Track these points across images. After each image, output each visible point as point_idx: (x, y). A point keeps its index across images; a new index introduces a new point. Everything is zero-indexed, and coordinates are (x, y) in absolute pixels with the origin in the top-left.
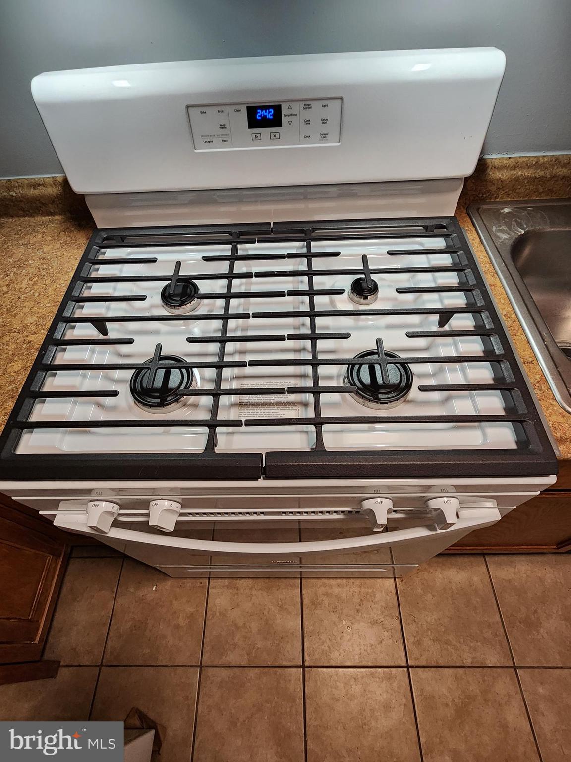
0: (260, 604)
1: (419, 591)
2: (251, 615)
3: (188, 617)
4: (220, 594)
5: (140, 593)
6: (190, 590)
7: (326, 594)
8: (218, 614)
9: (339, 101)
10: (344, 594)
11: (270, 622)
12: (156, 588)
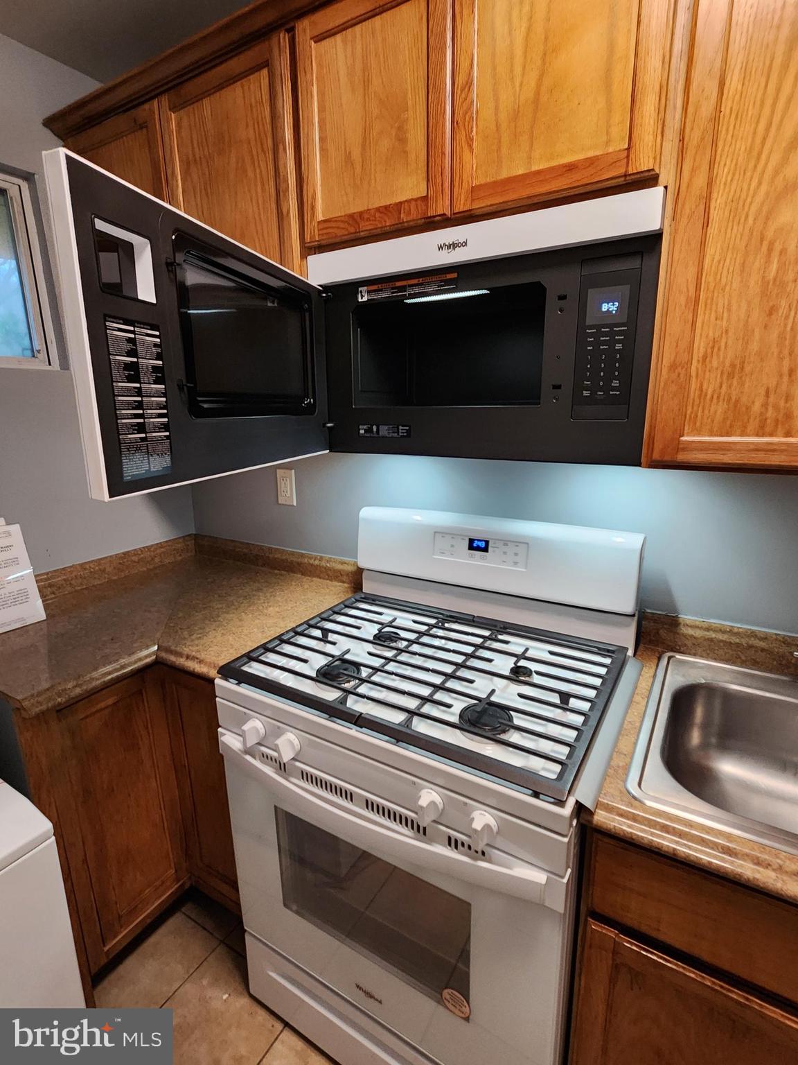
5: (210, 993)
6: (258, 1026)
9: (526, 545)
12: (227, 998)
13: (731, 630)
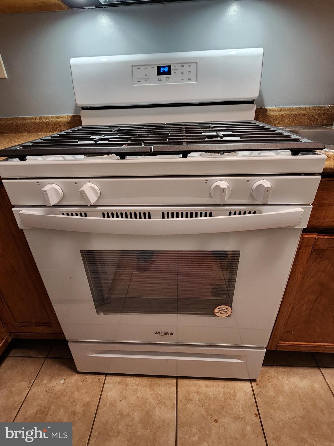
0: (143, 398)
1: (272, 393)
2: (135, 406)
3: (84, 406)
4: (112, 388)
5: (51, 385)
6: (90, 384)
7: (198, 393)
8: (108, 404)
9: (196, 64)
10: (211, 393)
11: (150, 413)
12: (64, 381)
13: (290, 109)
